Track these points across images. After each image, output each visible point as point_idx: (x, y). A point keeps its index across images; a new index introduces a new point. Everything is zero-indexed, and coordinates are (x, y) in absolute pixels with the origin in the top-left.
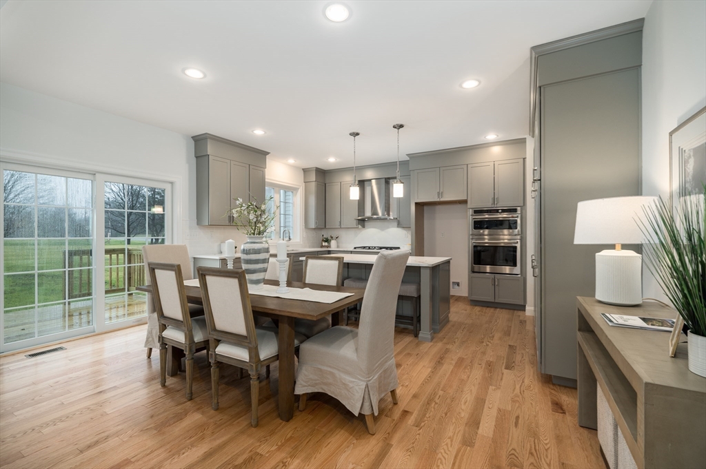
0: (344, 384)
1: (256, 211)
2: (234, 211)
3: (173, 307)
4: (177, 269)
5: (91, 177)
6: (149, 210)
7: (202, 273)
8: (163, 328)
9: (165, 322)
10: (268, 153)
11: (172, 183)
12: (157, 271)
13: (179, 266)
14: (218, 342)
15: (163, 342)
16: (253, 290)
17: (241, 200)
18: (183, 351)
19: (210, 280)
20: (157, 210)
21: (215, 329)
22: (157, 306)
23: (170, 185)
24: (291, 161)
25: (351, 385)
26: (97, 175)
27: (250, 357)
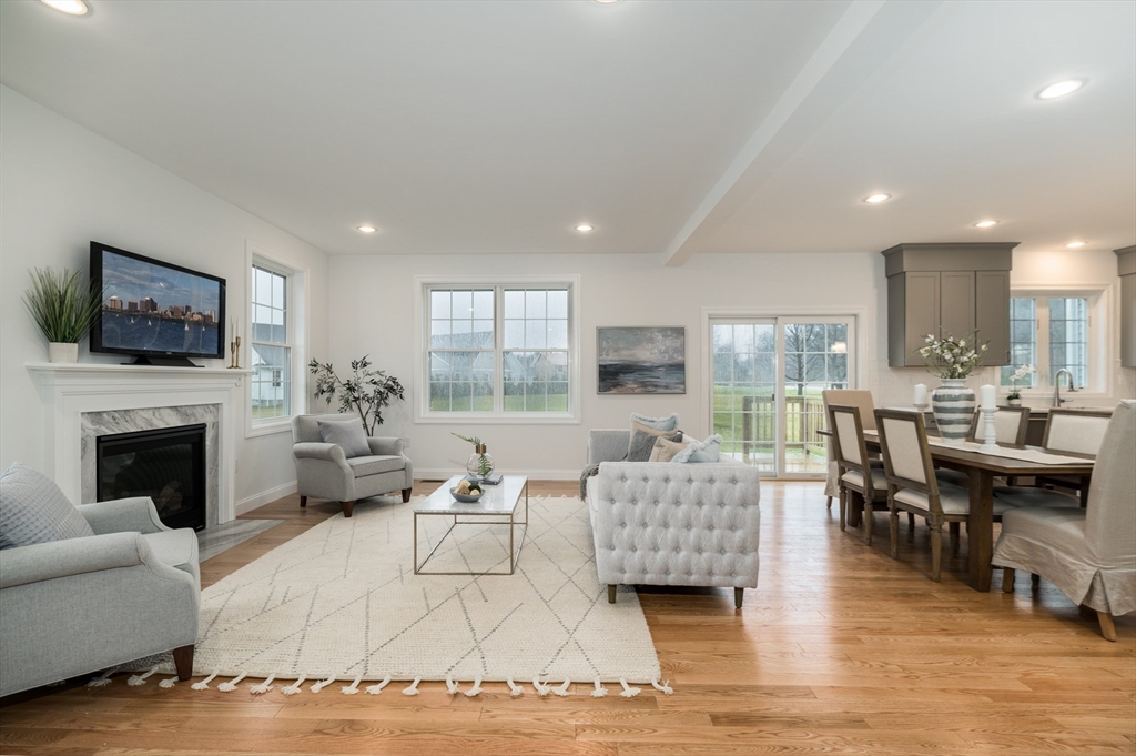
0: (1063, 566)
1: (951, 350)
2: (922, 351)
3: (852, 452)
4: (854, 411)
5: (774, 321)
6: (829, 350)
7: (880, 415)
8: (842, 471)
9: (844, 466)
10: (1015, 244)
11: (856, 316)
12: (837, 414)
13: (857, 409)
14: (896, 489)
15: (843, 485)
16: (933, 441)
17: (932, 337)
18: (861, 495)
19: (887, 422)
20: (839, 348)
21: (893, 474)
22: (837, 453)
23: (853, 319)
24: (1076, 244)
25: (1073, 568)
26: (779, 319)
27: (931, 506)
